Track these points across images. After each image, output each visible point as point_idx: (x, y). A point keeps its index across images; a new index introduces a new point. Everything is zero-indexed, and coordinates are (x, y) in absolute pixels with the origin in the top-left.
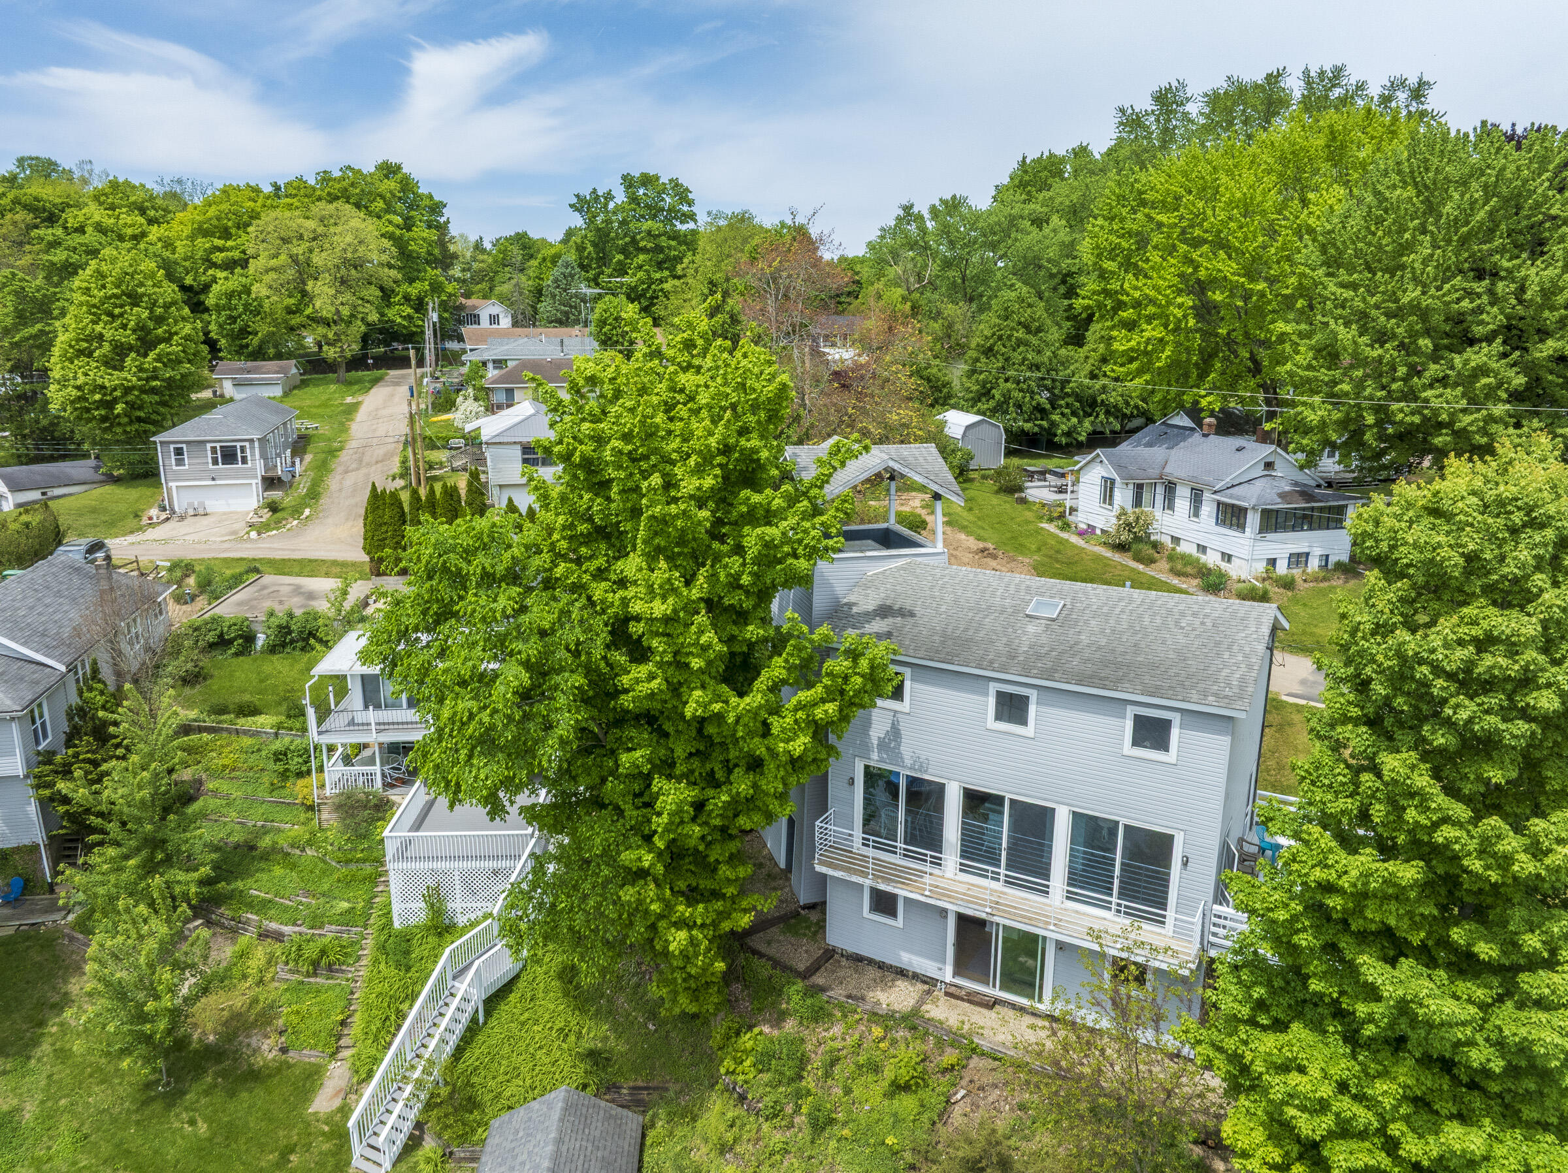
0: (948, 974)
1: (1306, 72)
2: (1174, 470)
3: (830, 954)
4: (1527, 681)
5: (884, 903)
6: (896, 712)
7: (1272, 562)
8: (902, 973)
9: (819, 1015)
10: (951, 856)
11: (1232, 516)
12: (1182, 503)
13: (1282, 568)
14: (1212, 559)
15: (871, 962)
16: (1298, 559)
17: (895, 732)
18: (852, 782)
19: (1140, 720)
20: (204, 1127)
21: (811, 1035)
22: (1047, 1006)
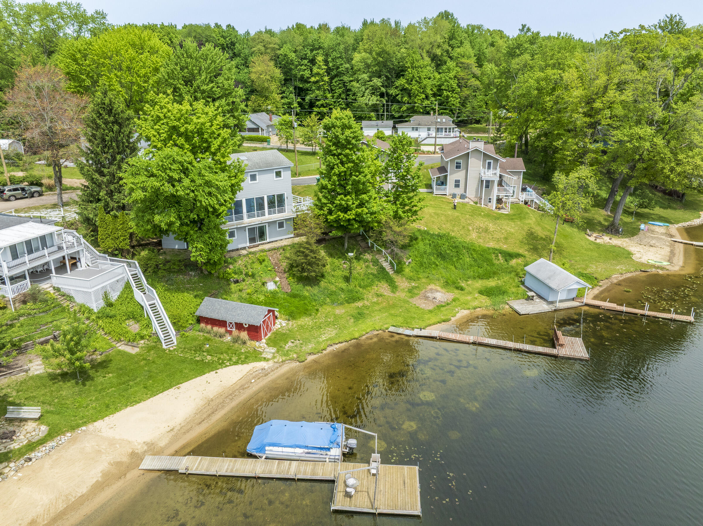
0: (248, 244)
5: (231, 235)
8: (238, 249)
9: (234, 261)
10: (245, 216)
15: (230, 251)
19: (276, 172)
20: (111, 375)
21: (237, 265)
22: (268, 240)
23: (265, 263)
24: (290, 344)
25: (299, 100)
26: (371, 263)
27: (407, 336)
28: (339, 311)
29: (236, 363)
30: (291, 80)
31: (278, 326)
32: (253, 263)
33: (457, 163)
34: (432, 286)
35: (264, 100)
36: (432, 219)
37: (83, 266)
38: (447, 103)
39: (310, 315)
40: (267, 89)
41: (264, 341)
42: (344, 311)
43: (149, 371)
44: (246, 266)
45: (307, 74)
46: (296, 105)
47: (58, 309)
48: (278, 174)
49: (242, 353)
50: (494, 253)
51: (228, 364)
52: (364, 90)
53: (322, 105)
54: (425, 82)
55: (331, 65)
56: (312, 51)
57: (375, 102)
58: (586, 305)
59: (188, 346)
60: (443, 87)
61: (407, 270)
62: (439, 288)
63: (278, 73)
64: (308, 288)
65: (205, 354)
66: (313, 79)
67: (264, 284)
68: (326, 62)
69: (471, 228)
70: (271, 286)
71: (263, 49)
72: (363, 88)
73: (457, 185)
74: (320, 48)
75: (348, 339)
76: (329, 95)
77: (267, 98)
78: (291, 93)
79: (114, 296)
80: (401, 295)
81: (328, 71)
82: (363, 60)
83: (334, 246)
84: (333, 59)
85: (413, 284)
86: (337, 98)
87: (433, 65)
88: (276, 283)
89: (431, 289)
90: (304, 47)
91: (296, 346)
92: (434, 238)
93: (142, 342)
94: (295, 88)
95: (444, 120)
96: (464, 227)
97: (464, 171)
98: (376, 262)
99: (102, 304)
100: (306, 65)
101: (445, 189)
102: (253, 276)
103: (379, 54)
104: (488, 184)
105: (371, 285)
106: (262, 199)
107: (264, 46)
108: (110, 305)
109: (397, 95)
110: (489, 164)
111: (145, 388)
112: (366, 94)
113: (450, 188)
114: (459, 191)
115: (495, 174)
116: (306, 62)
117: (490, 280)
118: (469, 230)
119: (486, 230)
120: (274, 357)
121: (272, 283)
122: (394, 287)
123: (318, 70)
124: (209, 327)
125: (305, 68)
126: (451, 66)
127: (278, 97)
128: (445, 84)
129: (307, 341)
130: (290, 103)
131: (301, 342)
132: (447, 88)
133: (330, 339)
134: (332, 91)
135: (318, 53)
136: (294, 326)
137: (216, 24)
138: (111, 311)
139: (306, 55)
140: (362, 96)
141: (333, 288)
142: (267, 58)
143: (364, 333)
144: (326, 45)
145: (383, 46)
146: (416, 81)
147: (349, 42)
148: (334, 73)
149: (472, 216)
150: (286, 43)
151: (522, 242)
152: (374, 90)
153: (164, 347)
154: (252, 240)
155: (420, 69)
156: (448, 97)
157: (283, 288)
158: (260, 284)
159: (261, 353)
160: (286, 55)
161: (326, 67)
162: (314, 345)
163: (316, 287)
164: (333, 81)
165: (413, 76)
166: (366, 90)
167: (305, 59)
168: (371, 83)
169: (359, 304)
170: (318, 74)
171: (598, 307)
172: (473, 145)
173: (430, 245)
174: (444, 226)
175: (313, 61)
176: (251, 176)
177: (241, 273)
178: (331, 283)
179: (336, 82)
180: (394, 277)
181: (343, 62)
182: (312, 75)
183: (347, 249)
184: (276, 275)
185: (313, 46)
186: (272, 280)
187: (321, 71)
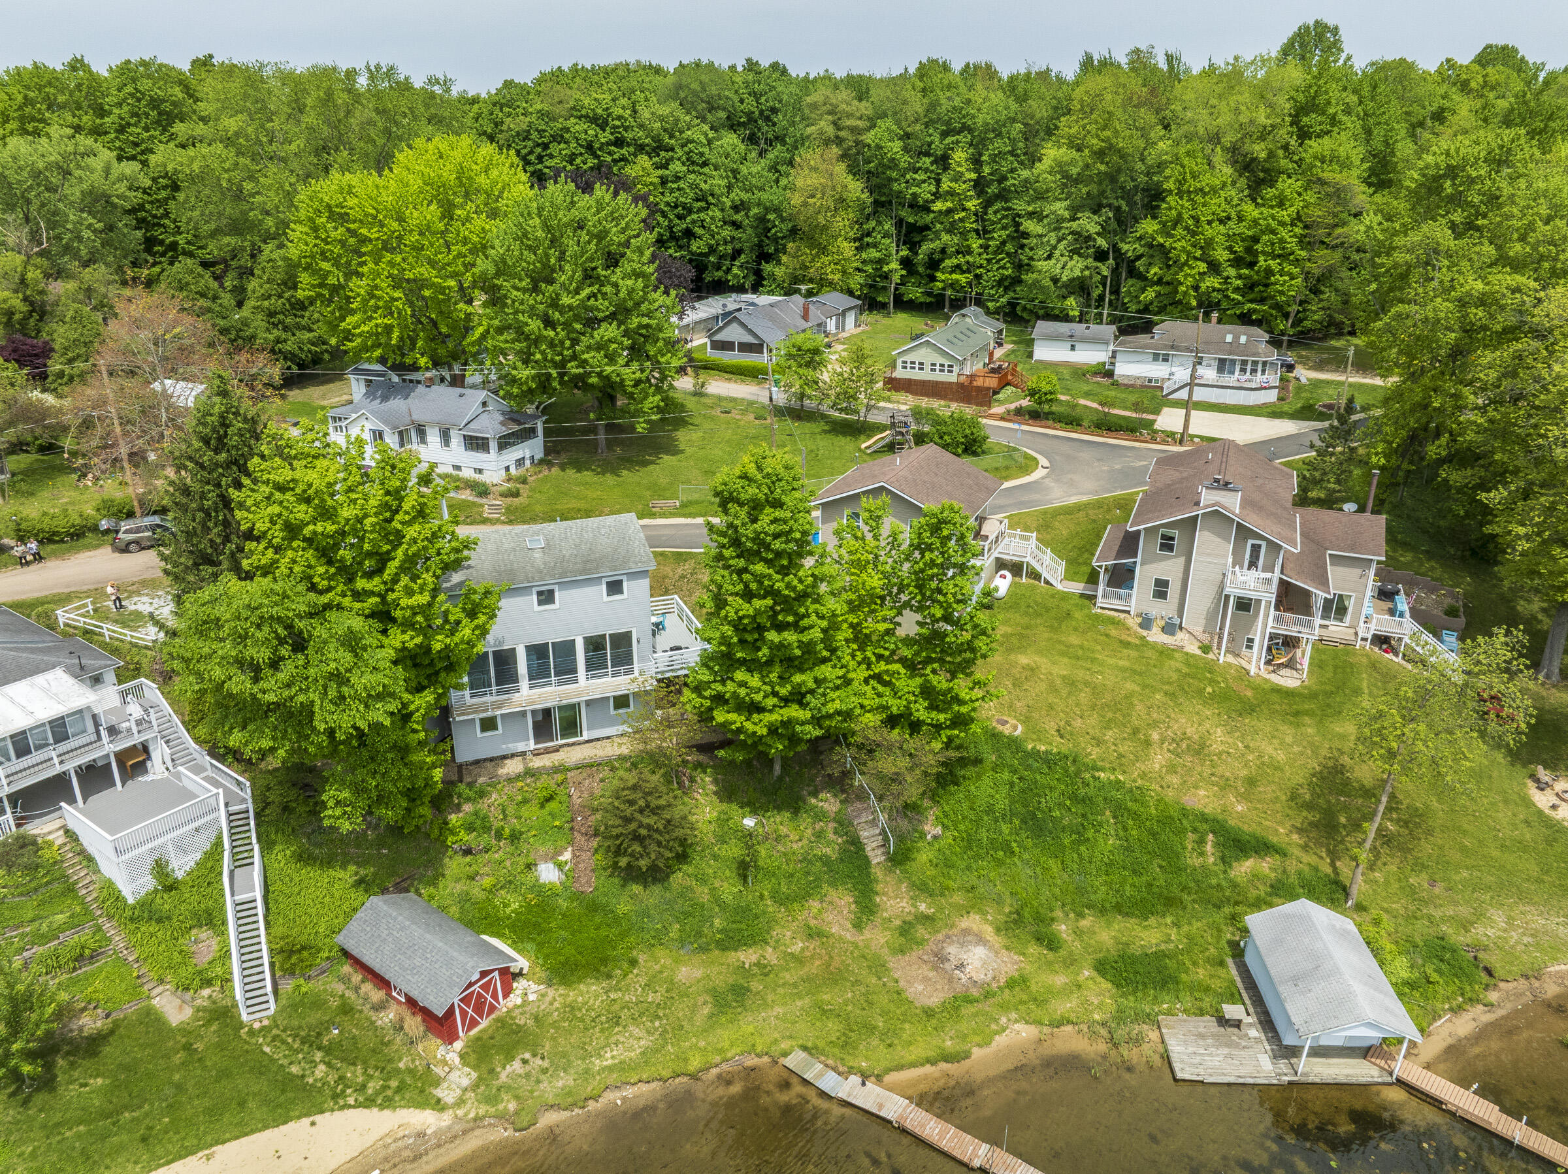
0: (532, 745)
1: (368, 67)
2: (418, 417)
3: (463, 768)
4: (791, 531)
5: (489, 724)
7: (507, 469)
8: (505, 757)
9: (482, 794)
10: (524, 683)
11: (476, 444)
12: (433, 437)
13: (513, 470)
14: (467, 473)
15: (485, 760)
16: (520, 462)
19: (608, 584)
20: (100, 1081)
21: (483, 805)
22: (585, 736)
23: (553, 805)
24: (516, 1066)
25: (905, 252)
26: (832, 825)
27: (823, 1094)
28: (689, 972)
29: (369, 1103)
30: (890, 203)
31: (515, 999)
32: (525, 801)
33: (1164, 537)
34: (972, 922)
35: (817, 255)
36: (1052, 699)
37: (157, 768)
38: (1266, 286)
39: (609, 976)
40: (825, 228)
41: (458, 1045)
42: (699, 973)
43: (180, 1088)
44: (504, 811)
45: (925, 191)
46: (894, 265)
47: (57, 887)
48: (615, 587)
49: (398, 1071)
50: (1195, 830)
51: (351, 1101)
52: (1053, 242)
53: (957, 268)
54: (1209, 232)
55: (986, 170)
56: (945, 134)
57: (1077, 273)
58: (1400, 1082)
59: (295, 1023)
60: (1259, 247)
61: (924, 856)
62: (988, 931)
63: (855, 188)
64: (637, 888)
65: (318, 1055)
66: (939, 206)
67: (529, 866)
68: (976, 162)
69: (1155, 736)
70: (548, 874)
71: (830, 131)
72: (1052, 238)
73: (1161, 589)
74: (965, 128)
75: (665, 1073)
76: (975, 244)
77: (823, 250)
78: (886, 235)
79: (181, 866)
80: (877, 937)
81: (979, 185)
82: (1060, 168)
84: (992, 158)
85: (923, 907)
86: (996, 253)
87: (1242, 182)
88: (560, 866)
89: (966, 932)
90: (927, 125)
91: (528, 1075)
92: (1029, 767)
93: (206, 992)
94: (900, 223)
95: (1243, 339)
96: (1135, 731)
97: (1182, 560)
98: (844, 825)
99: (148, 883)
100: (926, 170)
101: (1128, 598)
102: (515, 837)
103: (1100, 154)
104: (1244, 605)
105: (803, 896)
106: (571, 644)
107: (834, 123)
108: (170, 886)
109: (1139, 257)
110: (1256, 549)
111: (144, 1139)
112: (1058, 252)
113: (1139, 597)
114: (1162, 610)
115: (1268, 581)
116: (927, 161)
117: (1152, 921)
118: (1148, 743)
119: (1199, 749)
120: (460, 1102)
121: (551, 866)
122: (866, 908)
123: (953, 185)
124: (357, 978)
125: (924, 177)
126: (1287, 192)
127: (847, 248)
128: (1265, 238)
129: (561, 1062)
130: (880, 262)
131: (546, 1064)
132: (1268, 249)
133: (621, 1067)
134: (982, 233)
135: (958, 142)
136: (556, 1005)
137: (749, 60)
138: (165, 903)
139: (930, 144)
140: (1049, 257)
141: (703, 894)
142: (835, 151)
143: (717, 1059)
144: (980, 120)
145: (1107, 133)
146: (1187, 228)
147: (1038, 116)
148: (992, 190)
149: (1172, 696)
150: (883, 115)
151: (1293, 797)
152: (1081, 242)
153: (245, 1017)
154: (542, 736)
155: (1199, 199)
156: (1269, 272)
157: (576, 880)
158: (522, 861)
159: (437, 1082)
160: (880, 148)
161: (973, 176)
162: (571, 1082)
163: (657, 889)
164: (990, 210)
165: (1180, 215)
166: (1059, 241)
167: (927, 154)
168: (1074, 225)
169: (748, 956)
170: (951, 193)
171: (1436, 1102)
172: (1208, 498)
173: (1012, 784)
174: (1078, 723)
175: (943, 161)
176: (540, 593)
177: (487, 829)
178: (702, 880)
179: (995, 213)
180: (880, 875)
181: (1016, 164)
182: (937, 195)
183: (780, 778)
184: (571, 842)
185: (948, 123)
186: (553, 857)
187: (959, 188)
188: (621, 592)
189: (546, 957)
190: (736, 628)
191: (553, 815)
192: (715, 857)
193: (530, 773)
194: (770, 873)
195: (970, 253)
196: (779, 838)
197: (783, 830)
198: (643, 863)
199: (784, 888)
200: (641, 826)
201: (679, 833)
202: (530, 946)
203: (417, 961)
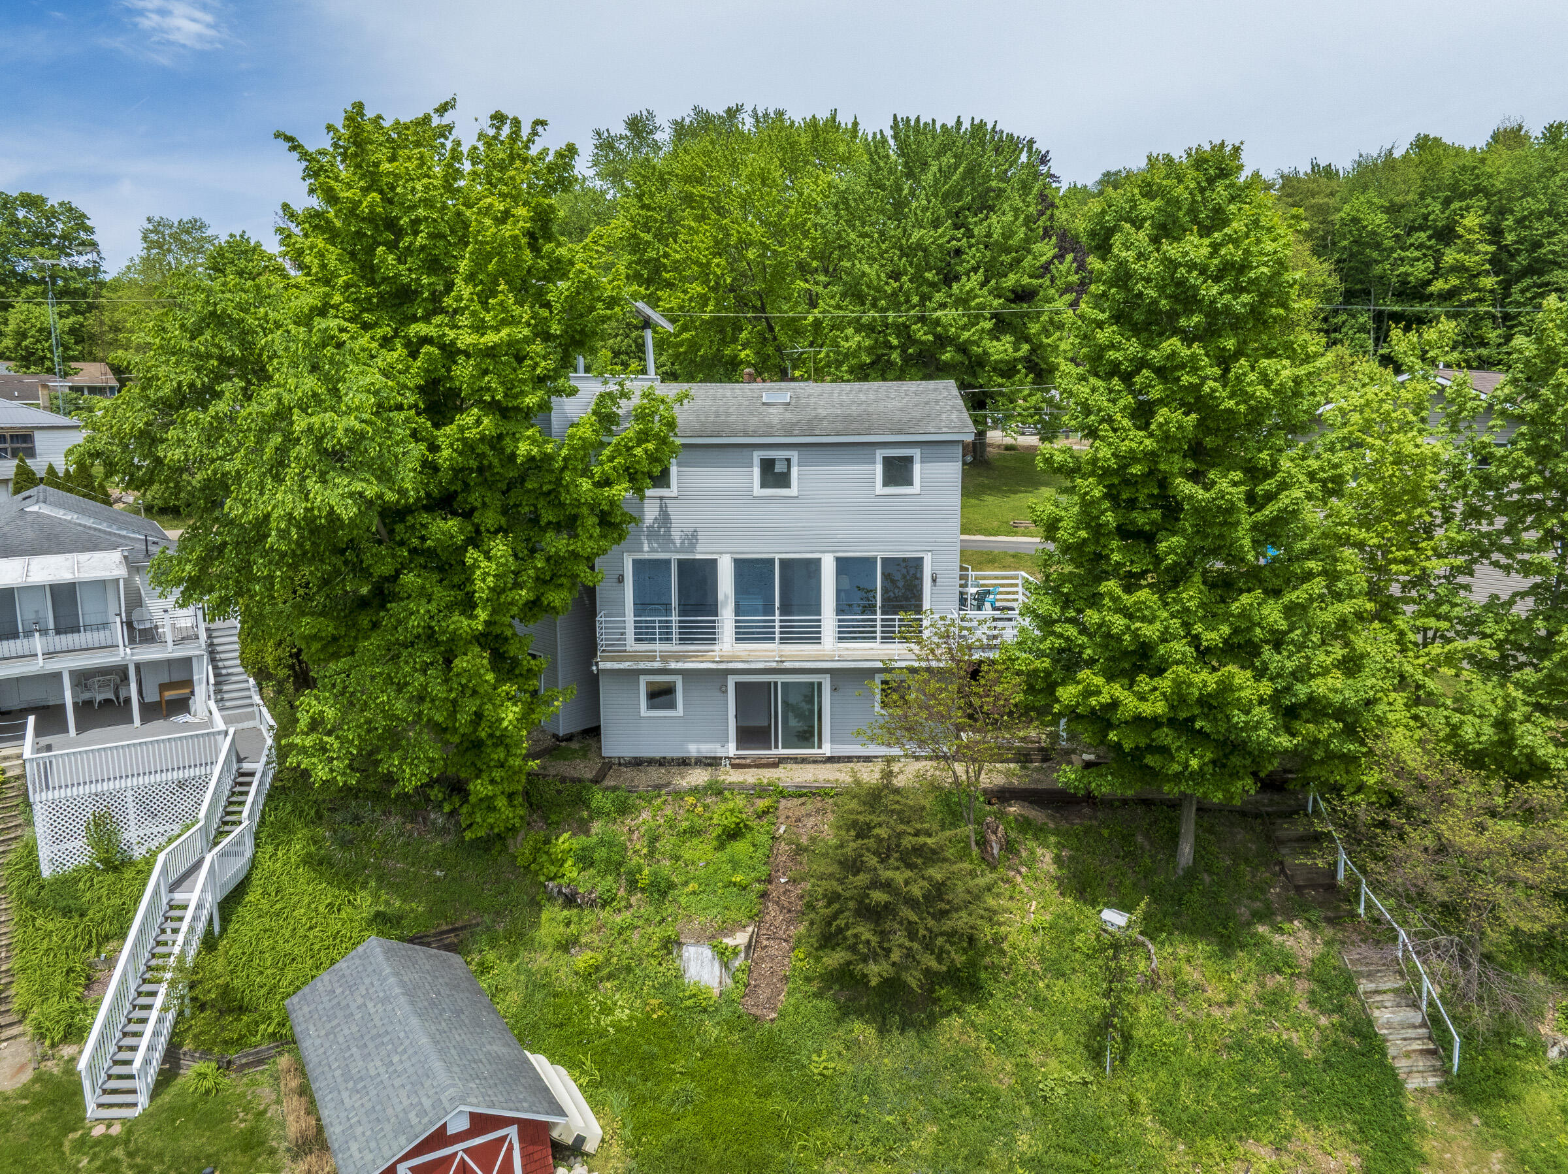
0: (732, 749)
3: (608, 766)
6: (661, 498)
8: (684, 763)
9: (624, 809)
15: (651, 762)
17: (664, 517)
18: (621, 579)
19: (888, 461)
21: (620, 830)
22: (827, 749)
23: (740, 847)
26: (1303, 986)
30: (1367, 292)
32: (693, 832)
44: (652, 843)
45: (1420, 270)
48: (897, 470)
55: (1510, 238)
56: (1448, 202)
59: (158, 1144)
63: (1321, 271)
64: (862, 1030)
66: (1439, 285)
67: (668, 947)
68: (1495, 232)
70: (699, 966)
74: (1478, 190)
76: (1493, 334)
78: (1363, 329)
81: (1499, 259)
83: (1127, 838)
84: (1519, 222)
88: (724, 956)
90: (1422, 194)
94: (1381, 316)
98: (1334, 989)
99: (81, 851)
100: (1419, 247)
102: (661, 890)
106: (813, 566)
108: (115, 866)
116: (1423, 236)
121: (707, 952)
123: (1462, 257)
124: (289, 1083)
125: (1417, 254)
134: (1504, 319)
139: (1425, 217)
144: (1500, 181)
148: (1520, 262)
150: (1363, 188)
153: (90, 1110)
154: (751, 735)
157: (750, 990)
158: (658, 933)
160: (1355, 221)
161: (1491, 248)
163: (907, 1042)
164: (1515, 289)
167: (1422, 228)
170: (1459, 269)
175: (1446, 235)
176: (767, 466)
177: (615, 866)
178: (1003, 1041)
179: (1523, 292)
180: (1427, 1115)
181: (1556, 226)
182: (1436, 273)
183: (1191, 875)
184: (757, 918)
185: (1454, 187)
186: (711, 938)
187: (1470, 261)
188: (909, 482)
189: (642, 1128)
190: (1112, 495)
191: (735, 865)
192: (1039, 1003)
193: (717, 790)
194: (1157, 1057)
195: (1484, 344)
196: (1181, 991)
197: (1191, 975)
198: (875, 971)
199: (1186, 1096)
200: (876, 884)
201: (961, 920)
202: (617, 1099)
203: (375, 1065)
